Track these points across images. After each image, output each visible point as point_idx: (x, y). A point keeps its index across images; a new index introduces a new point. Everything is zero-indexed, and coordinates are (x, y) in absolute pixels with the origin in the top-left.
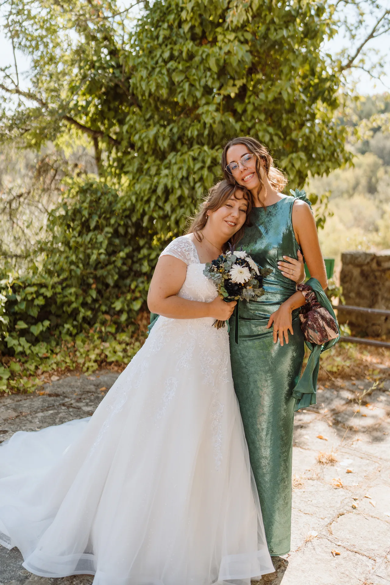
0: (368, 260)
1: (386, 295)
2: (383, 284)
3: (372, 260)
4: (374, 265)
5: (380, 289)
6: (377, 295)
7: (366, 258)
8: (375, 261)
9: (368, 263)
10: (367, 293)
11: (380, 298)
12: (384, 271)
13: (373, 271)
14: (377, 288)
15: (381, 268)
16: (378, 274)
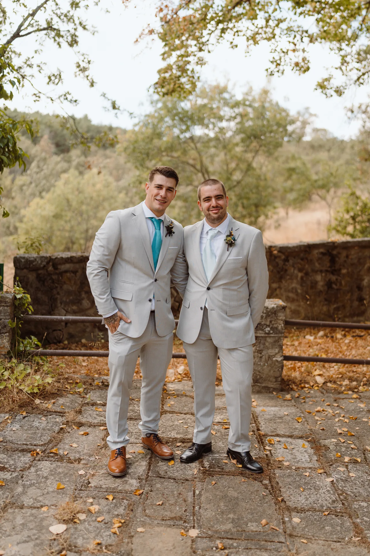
0: (44, 263)
1: (64, 299)
2: (61, 287)
3: (48, 263)
4: (50, 268)
5: (58, 293)
6: (55, 300)
7: (42, 261)
8: (51, 264)
9: (44, 266)
10: (45, 298)
11: (59, 302)
12: (61, 274)
13: (50, 274)
14: (55, 292)
15: (57, 272)
16: (54, 277)
